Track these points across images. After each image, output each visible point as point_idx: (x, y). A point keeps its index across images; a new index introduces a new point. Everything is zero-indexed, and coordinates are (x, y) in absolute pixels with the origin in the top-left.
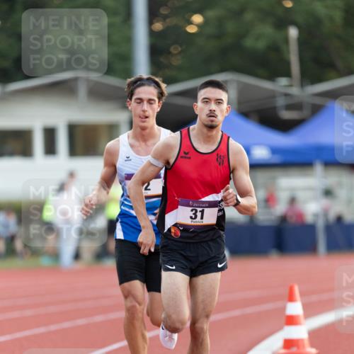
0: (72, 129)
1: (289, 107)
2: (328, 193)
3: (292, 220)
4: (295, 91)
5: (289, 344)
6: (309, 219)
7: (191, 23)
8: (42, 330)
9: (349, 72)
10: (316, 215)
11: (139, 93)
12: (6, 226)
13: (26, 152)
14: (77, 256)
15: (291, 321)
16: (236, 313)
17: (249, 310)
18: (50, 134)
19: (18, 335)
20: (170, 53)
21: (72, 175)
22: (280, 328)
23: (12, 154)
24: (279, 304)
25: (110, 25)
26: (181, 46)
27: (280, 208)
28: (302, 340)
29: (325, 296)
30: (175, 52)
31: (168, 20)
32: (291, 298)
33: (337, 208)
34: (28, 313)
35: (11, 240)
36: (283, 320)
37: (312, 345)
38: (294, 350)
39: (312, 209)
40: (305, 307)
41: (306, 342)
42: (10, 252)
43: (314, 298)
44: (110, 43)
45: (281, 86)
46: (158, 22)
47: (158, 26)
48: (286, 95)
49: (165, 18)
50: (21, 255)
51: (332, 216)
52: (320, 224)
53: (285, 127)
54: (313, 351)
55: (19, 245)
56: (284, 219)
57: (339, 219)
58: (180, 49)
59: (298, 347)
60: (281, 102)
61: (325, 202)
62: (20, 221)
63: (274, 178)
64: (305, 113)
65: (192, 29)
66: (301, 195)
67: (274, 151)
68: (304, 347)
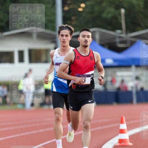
0: (30, 51)
1: (121, 42)
2: (137, 78)
3: (122, 89)
4: (124, 35)
5: (121, 141)
6: (129, 89)
7: (80, 7)
8: (18, 135)
9: (146, 28)
10: (132, 87)
11: (62, 32)
12: (3, 92)
13: (11, 61)
14: (32, 105)
15: (122, 131)
16: (99, 128)
17: (104, 127)
18: (21, 53)
19: (8, 137)
20: (71, 20)
21: (30, 70)
22: (117, 135)
23: (5, 62)
24: (117, 125)
25: (46, 8)
26: (76, 17)
27: (117, 85)
28: (126, 139)
29: (136, 121)
30: (74, 19)
31: (70, 6)
32: (122, 122)
33: (141, 84)
34: (12, 128)
35: (5, 97)
36: (119, 131)
37: (131, 142)
38: (123, 144)
39: (131, 85)
40: (127, 126)
41: (128, 141)
42: (5, 103)
43: (131, 122)
44: (46, 15)
45: (118, 33)
46: (66, 6)
47: (66, 8)
48: (120, 37)
49: (69, 5)
50: (9, 104)
51: (139, 88)
52: (134, 91)
53: (119, 50)
54: (131, 144)
55: (8, 100)
56: (119, 89)
57: (142, 89)
58: (75, 18)
59: (125, 143)
60: (118, 40)
61: (136, 82)
62: (8, 90)
63: (115, 72)
64: (128, 45)
65: (80, 10)
66: (126, 79)
67: (115, 60)
68: (127, 142)
